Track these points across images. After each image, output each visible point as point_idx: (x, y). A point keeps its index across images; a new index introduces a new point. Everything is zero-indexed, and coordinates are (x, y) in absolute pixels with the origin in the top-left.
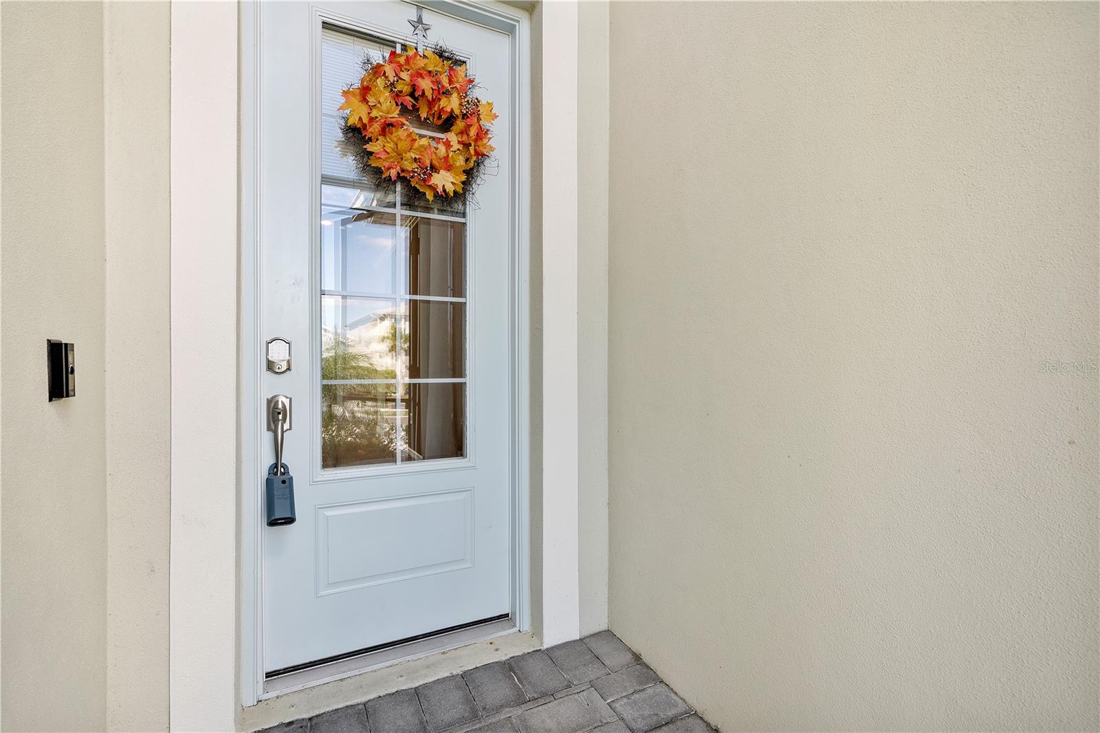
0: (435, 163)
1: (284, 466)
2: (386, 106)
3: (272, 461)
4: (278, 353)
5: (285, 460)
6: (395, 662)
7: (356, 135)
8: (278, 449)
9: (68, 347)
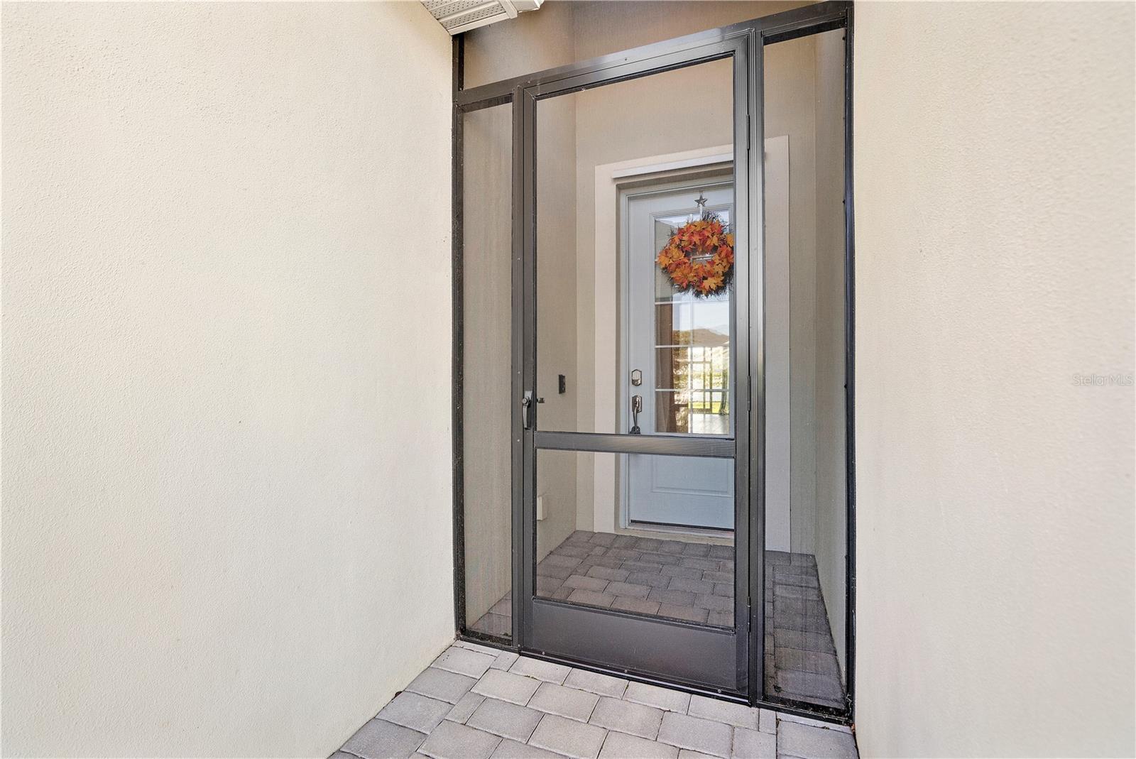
0: (705, 275)
1: (638, 427)
2: (677, 254)
3: (632, 425)
4: (636, 376)
5: (638, 425)
6: (662, 531)
7: (666, 270)
8: (635, 422)
9: (564, 377)
